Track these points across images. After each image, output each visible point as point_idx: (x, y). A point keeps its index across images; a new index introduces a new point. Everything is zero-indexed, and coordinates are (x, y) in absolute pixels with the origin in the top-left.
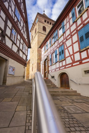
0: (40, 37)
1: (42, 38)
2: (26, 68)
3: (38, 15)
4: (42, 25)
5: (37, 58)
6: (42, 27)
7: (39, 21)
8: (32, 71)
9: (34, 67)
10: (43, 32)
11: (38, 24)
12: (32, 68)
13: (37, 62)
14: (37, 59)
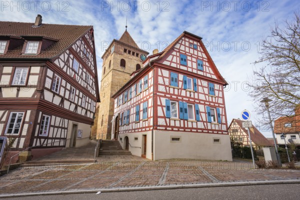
0: (116, 77)
1: (118, 77)
2: (93, 127)
3: (114, 43)
4: (119, 58)
5: (108, 109)
6: (119, 61)
7: (116, 52)
8: (102, 125)
9: (104, 120)
10: (120, 68)
11: (113, 55)
12: (101, 120)
13: (108, 114)
14: (109, 111)
